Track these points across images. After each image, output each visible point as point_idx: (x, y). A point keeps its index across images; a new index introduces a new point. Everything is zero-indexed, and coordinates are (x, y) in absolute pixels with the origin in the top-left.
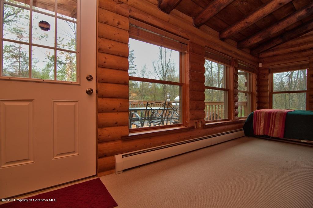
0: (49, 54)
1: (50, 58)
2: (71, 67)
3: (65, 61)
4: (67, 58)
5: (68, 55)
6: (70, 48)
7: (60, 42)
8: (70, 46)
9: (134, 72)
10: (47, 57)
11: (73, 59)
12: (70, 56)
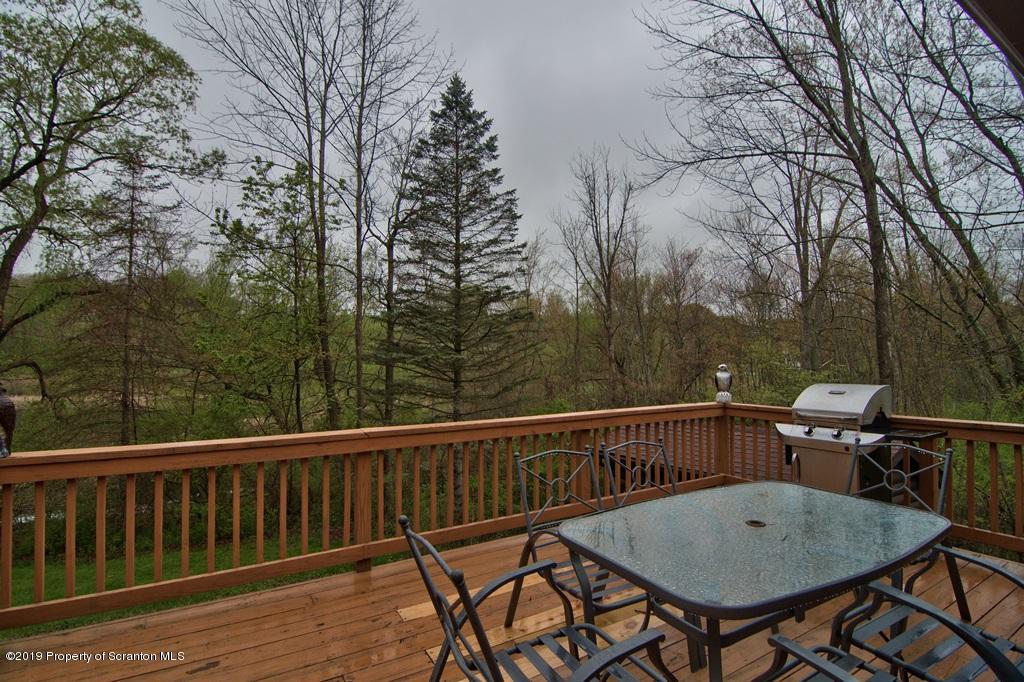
0: (225, 217)
1: (227, 233)
2: (296, 259)
3: (277, 237)
4: (282, 231)
5: (285, 220)
6: (293, 193)
7: (261, 176)
8: (291, 189)
9: (519, 270)
10: (219, 228)
11: (303, 230)
12: (292, 222)
